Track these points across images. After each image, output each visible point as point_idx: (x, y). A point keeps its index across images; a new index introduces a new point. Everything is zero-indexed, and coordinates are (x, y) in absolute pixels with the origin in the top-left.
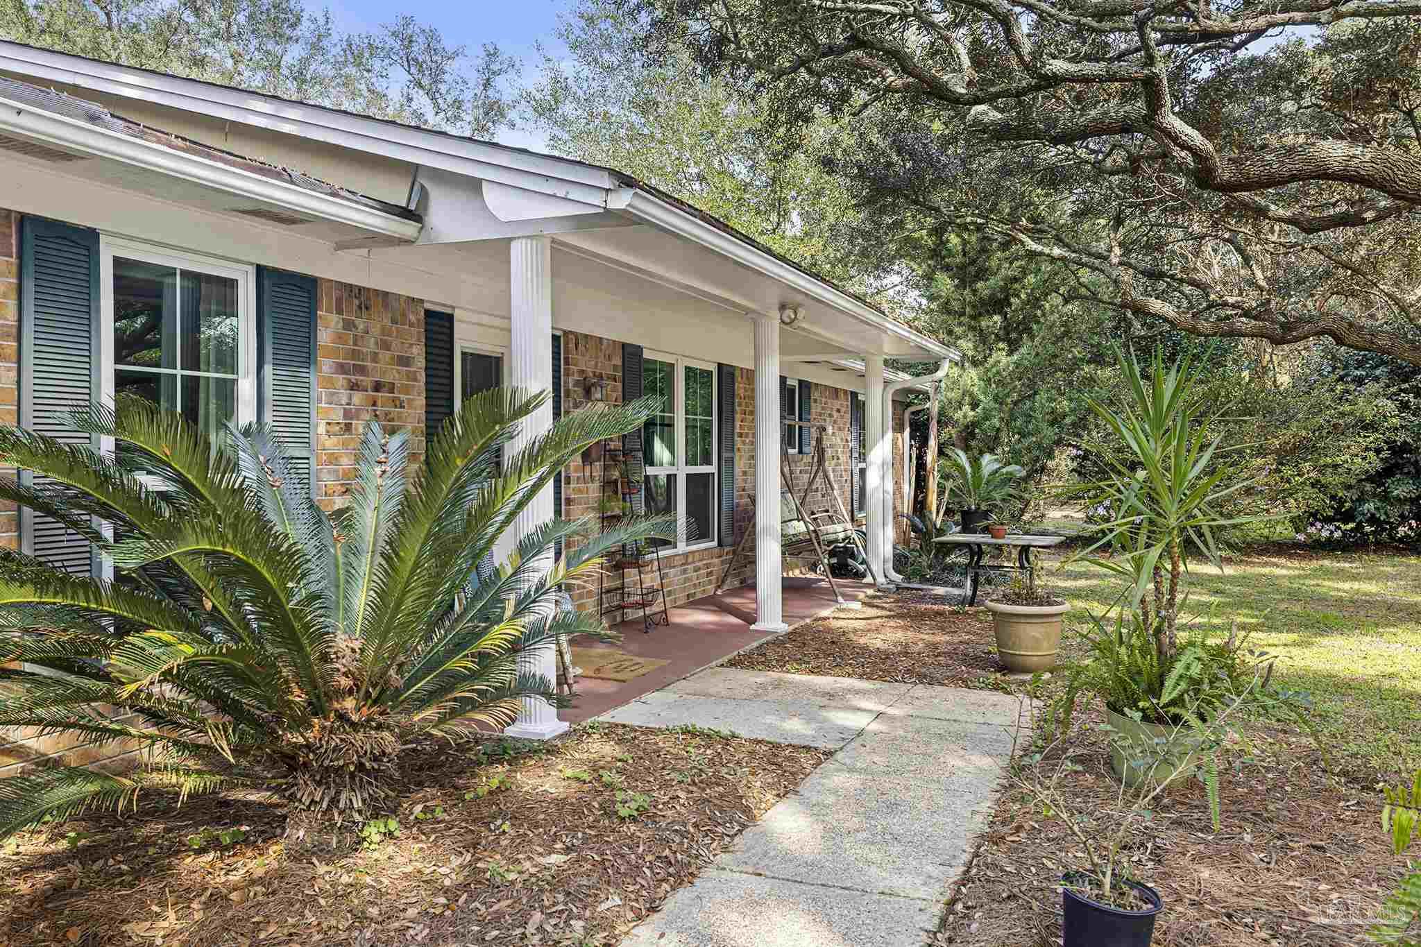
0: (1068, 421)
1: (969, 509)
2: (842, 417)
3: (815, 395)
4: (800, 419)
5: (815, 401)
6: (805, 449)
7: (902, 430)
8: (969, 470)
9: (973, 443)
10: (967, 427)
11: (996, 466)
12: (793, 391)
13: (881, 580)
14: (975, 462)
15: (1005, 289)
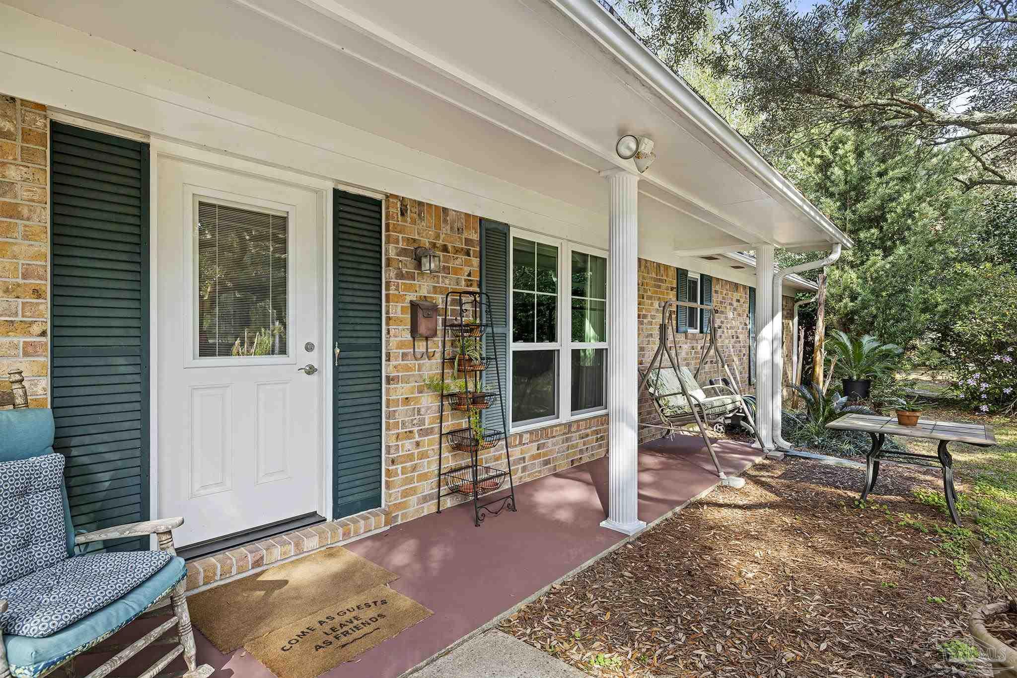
0: (940, 308)
1: (851, 378)
2: (741, 306)
3: (716, 287)
4: (702, 303)
5: (716, 292)
6: (705, 330)
7: (792, 318)
8: (850, 347)
9: (852, 327)
10: (847, 315)
11: (876, 344)
12: (695, 283)
13: (769, 445)
14: (856, 342)
15: (881, 208)
